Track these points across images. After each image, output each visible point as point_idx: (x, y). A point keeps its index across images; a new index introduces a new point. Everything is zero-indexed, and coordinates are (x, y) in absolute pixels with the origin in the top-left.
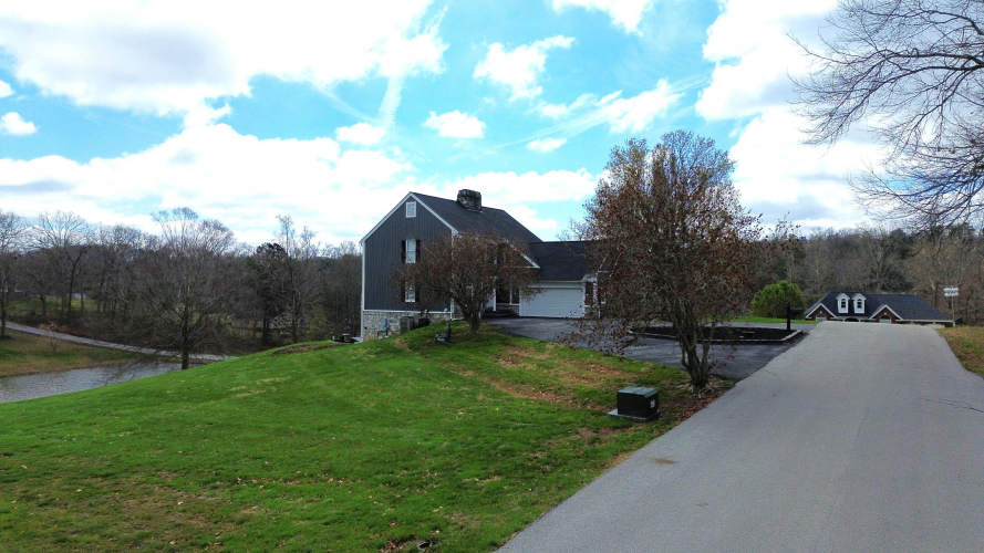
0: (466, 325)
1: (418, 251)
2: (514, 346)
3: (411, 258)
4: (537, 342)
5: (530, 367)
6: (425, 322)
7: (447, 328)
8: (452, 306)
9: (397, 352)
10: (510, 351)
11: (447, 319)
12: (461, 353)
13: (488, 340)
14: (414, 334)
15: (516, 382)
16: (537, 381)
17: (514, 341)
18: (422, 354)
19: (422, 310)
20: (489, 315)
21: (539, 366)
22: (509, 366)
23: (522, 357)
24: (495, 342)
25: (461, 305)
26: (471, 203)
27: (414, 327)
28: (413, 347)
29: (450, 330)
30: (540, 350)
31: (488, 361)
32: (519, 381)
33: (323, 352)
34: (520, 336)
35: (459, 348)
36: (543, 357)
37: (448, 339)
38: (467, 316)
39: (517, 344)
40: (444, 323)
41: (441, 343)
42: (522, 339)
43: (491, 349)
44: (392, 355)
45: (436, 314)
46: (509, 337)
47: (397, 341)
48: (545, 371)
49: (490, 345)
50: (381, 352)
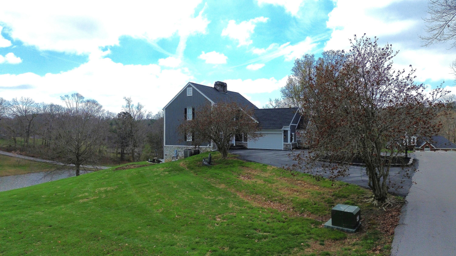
0: (219, 154)
1: (193, 113)
2: (248, 167)
3: (190, 117)
4: (261, 165)
5: (260, 182)
6: (197, 152)
7: (209, 156)
8: (212, 144)
9: (180, 170)
10: (246, 171)
11: (209, 150)
12: (217, 171)
13: (232, 163)
14: (191, 159)
15: (252, 193)
16: (265, 193)
17: (247, 164)
18: (195, 172)
19: (196, 146)
20: (232, 148)
21: (265, 181)
22: (246, 181)
23: (254, 175)
24: (236, 164)
25: (217, 143)
26: (222, 89)
27: (191, 155)
28: (190, 168)
29: (211, 157)
30: (264, 171)
31: (233, 177)
32: (254, 192)
33: (140, 169)
34: (251, 161)
35: (216, 169)
36: (267, 175)
37: (210, 163)
38: (220, 149)
39: (249, 166)
40: (207, 152)
41: (206, 165)
42: (253, 163)
43: (234, 169)
44: (178, 172)
45: (203, 147)
46: (244, 162)
47: (181, 163)
48: (269, 185)
49: (234, 166)
50: (171, 171)
